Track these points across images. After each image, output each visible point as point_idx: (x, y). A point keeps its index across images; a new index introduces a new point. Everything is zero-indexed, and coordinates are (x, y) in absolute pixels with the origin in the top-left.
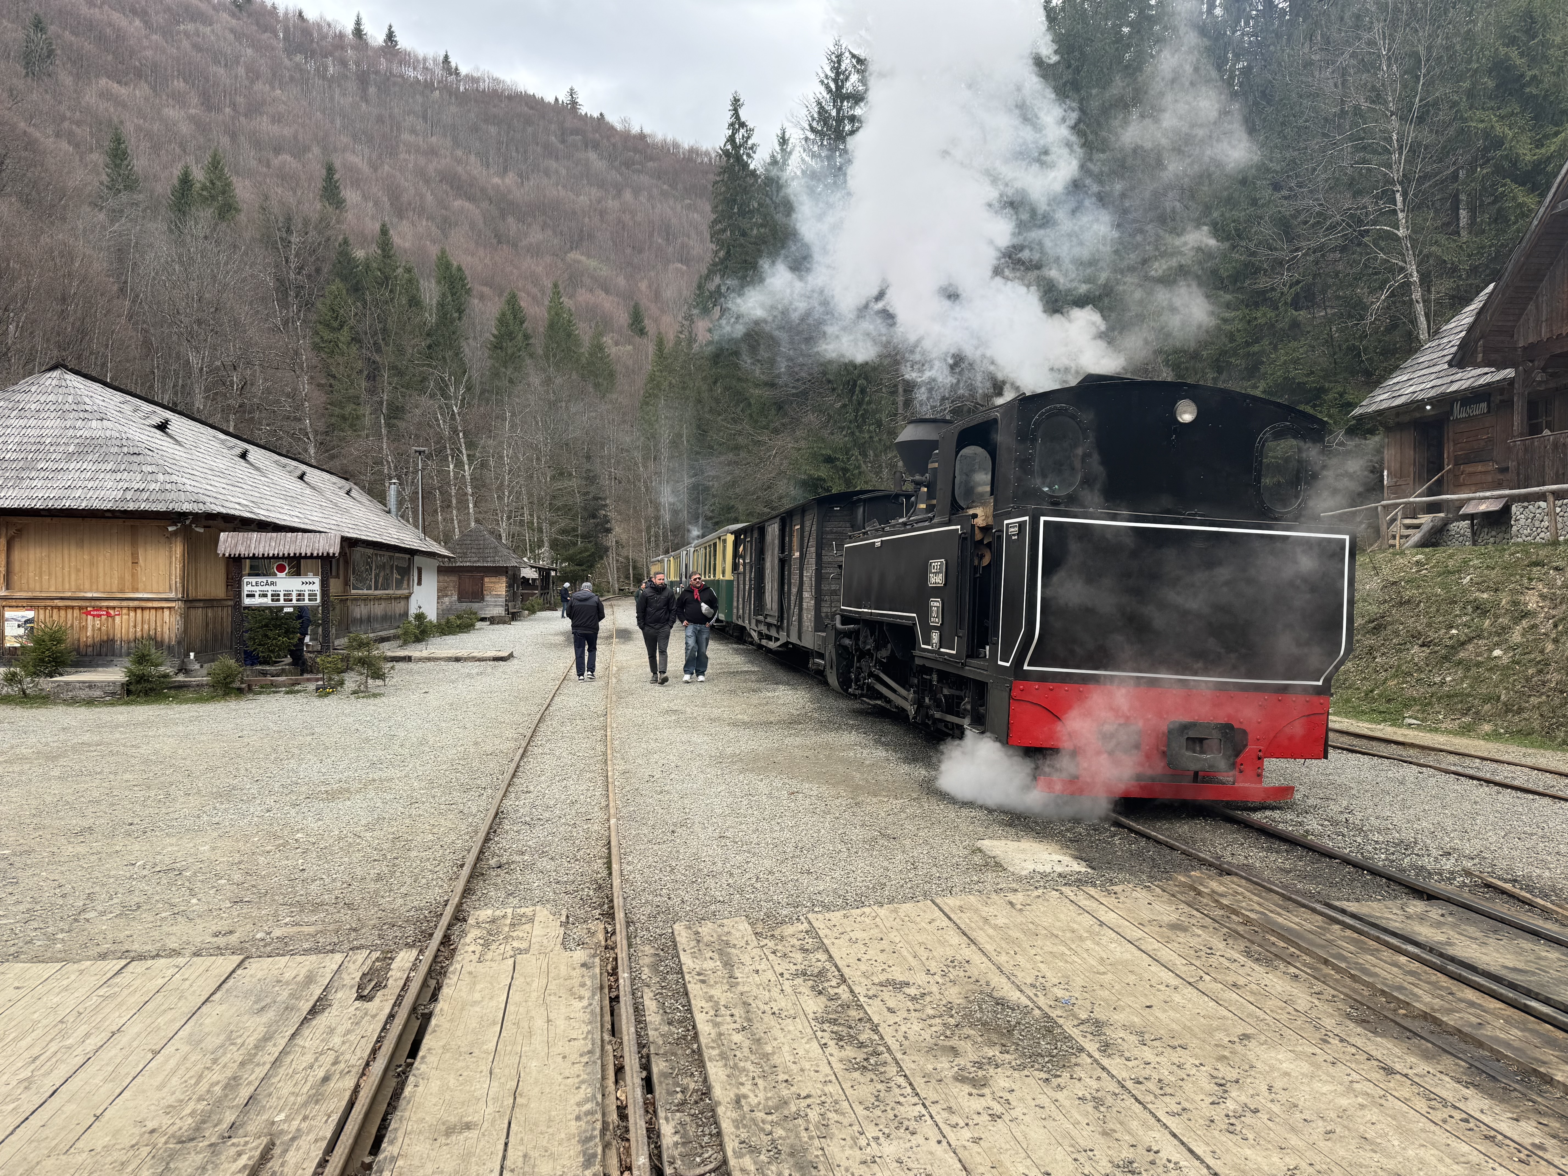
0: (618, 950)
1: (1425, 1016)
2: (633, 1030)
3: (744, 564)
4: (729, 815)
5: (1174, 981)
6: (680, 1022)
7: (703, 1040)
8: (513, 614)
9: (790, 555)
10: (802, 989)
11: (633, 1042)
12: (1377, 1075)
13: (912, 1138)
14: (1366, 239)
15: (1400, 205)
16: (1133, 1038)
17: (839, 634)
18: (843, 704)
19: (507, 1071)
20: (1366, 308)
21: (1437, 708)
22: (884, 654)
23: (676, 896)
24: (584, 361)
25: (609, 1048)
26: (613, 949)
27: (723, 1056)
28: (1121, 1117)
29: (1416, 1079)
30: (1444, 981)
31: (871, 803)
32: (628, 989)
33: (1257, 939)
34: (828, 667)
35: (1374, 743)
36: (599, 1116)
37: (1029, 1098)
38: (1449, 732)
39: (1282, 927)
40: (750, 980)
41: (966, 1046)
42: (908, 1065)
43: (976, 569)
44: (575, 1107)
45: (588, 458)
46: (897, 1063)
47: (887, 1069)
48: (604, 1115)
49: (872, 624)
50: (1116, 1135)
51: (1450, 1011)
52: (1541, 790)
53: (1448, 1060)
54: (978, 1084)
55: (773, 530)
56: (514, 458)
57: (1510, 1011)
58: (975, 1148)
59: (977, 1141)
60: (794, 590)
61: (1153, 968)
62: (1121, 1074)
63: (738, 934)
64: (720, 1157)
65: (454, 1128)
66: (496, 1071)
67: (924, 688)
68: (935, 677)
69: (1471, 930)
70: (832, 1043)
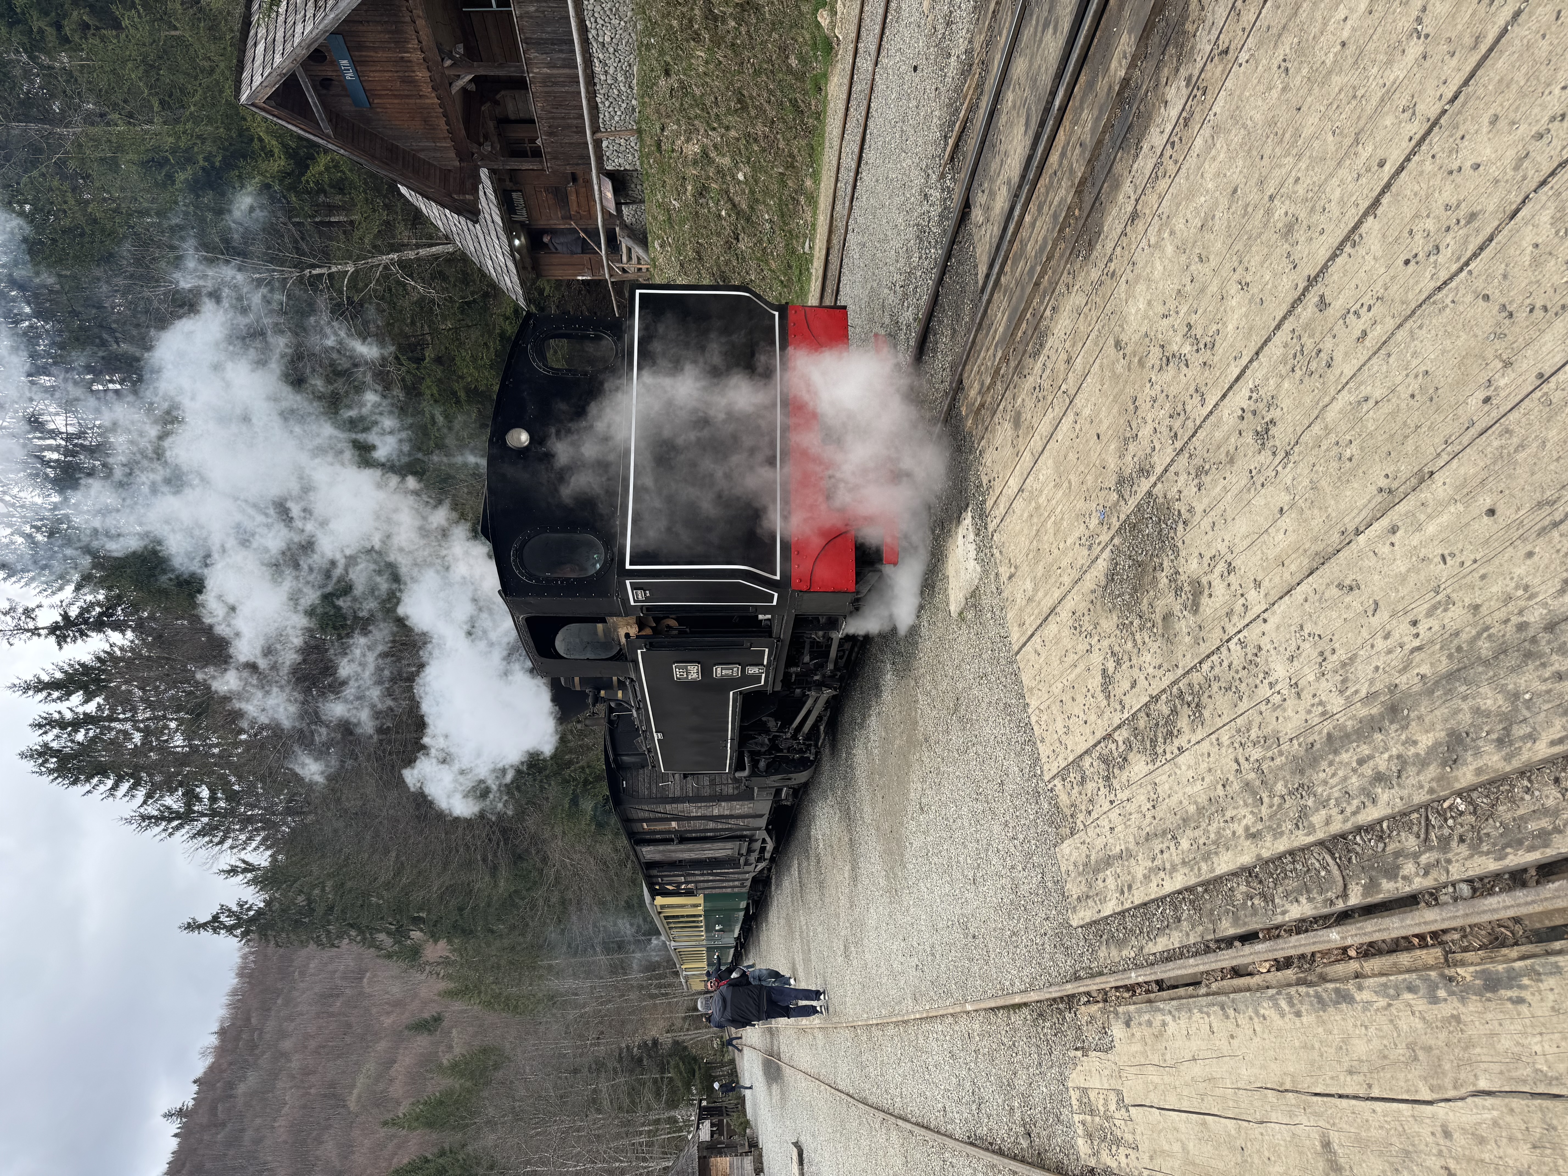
0: (1107, 986)
1: (1079, 192)
2: (1191, 961)
3: (687, 883)
4: (951, 876)
5: (1070, 416)
6: (1176, 909)
7: (1192, 881)
8: (750, 1146)
9: (676, 832)
10: (1124, 779)
11: (1205, 959)
12: (1140, 225)
13: (1265, 649)
14: (356, 299)
15: (324, 271)
16: (1132, 447)
17: (754, 773)
18: (826, 766)
19: (1256, 1103)
20: (423, 298)
21: (793, 226)
22: (773, 724)
23: (1042, 926)
24: (468, 1084)
25: (1214, 986)
26: (1106, 993)
27: (1207, 857)
28: (1212, 448)
29: (1139, 191)
30: (1044, 181)
31: (925, 725)
32: (1148, 970)
33: (1021, 348)
34: (789, 783)
35: (829, 274)
36: (1292, 990)
37: (1206, 538)
38: (815, 215)
39: (1007, 327)
40: (1121, 836)
41: (1161, 606)
42: (1189, 662)
43: (681, 633)
44: (1287, 1019)
45: (576, 1071)
46: (1188, 672)
47: (1195, 683)
48: (1290, 985)
49: (743, 738)
50: (1232, 451)
51: (1072, 171)
52: (861, 130)
53: (1118, 168)
54: (1198, 589)
55: (649, 853)
56: (578, 1158)
57: (1066, 122)
58: (1266, 584)
59: (1258, 584)
60: (711, 825)
61: (1060, 438)
62: (1169, 453)
63: (1075, 854)
64: (1316, 849)
65: (1331, 1161)
66: (1258, 1117)
67: (804, 681)
68: (793, 670)
69: (994, 166)
70: (1176, 743)
